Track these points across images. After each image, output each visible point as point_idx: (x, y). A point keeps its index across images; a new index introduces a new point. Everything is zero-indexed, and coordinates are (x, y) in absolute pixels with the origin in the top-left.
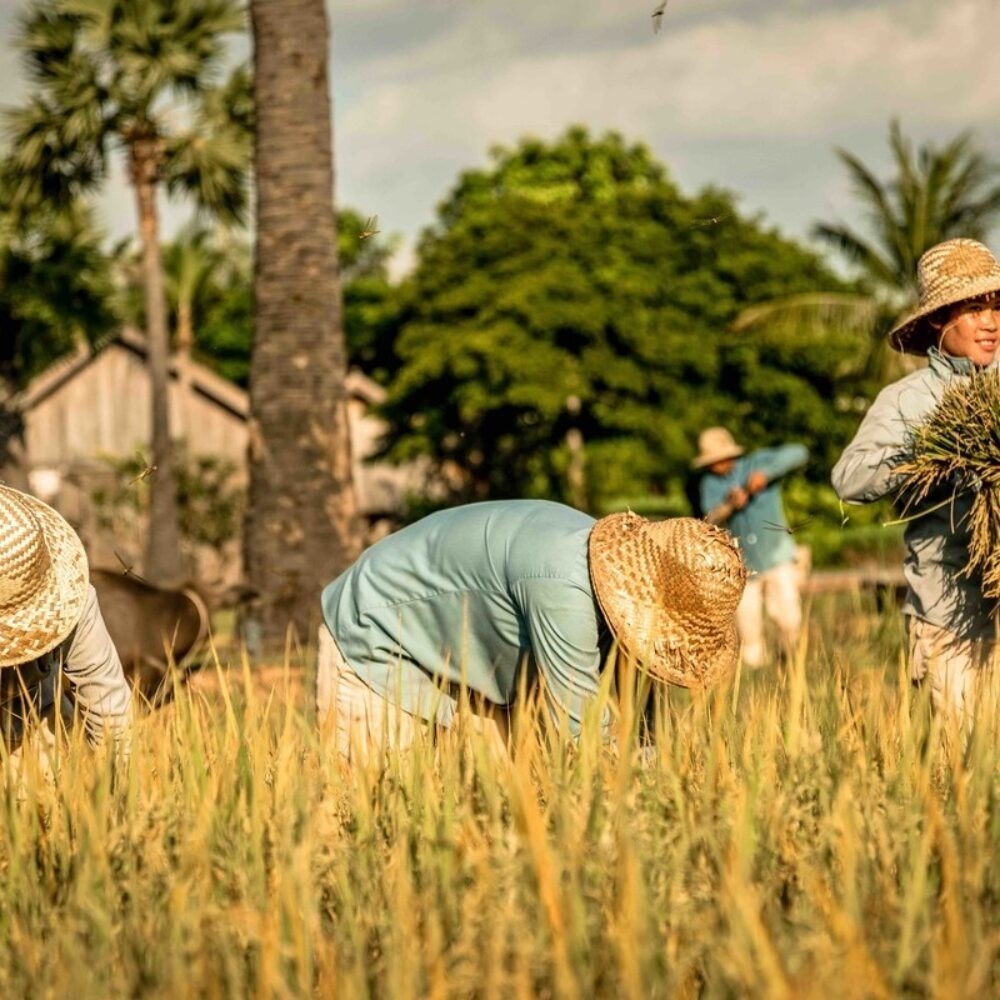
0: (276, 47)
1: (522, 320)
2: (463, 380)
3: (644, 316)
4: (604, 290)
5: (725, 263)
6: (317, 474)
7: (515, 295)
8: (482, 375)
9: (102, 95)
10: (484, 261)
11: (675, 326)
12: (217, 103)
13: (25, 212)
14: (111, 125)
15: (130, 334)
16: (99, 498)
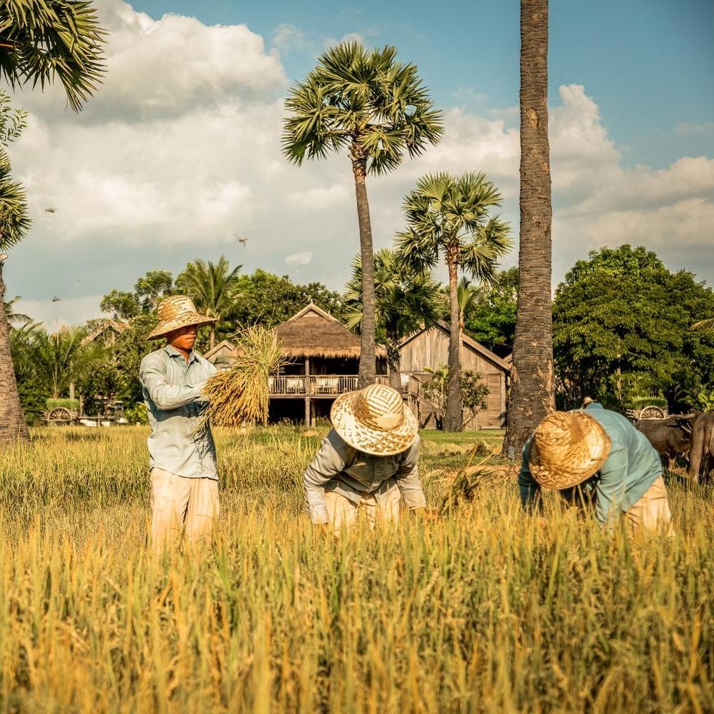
0: (531, 219)
1: (601, 322)
2: (576, 345)
3: (652, 322)
4: (636, 311)
5: (687, 302)
6: (539, 389)
7: (598, 312)
8: (583, 343)
9: (438, 229)
10: (586, 298)
11: (664, 326)
12: (483, 233)
13: (403, 273)
14: (440, 240)
15: (442, 323)
16: (425, 386)
